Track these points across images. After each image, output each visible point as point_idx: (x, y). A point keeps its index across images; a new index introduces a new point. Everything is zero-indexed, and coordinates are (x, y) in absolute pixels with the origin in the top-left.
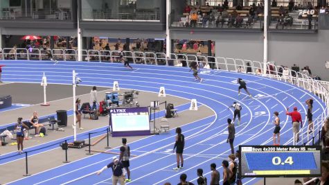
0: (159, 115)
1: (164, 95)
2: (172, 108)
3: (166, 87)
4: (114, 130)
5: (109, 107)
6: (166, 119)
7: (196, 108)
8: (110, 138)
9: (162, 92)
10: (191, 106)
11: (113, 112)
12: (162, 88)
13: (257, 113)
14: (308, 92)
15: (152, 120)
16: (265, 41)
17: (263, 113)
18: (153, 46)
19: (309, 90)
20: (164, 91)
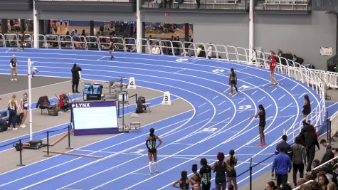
0: (129, 110)
1: (135, 87)
2: (144, 101)
3: (136, 77)
4: (76, 128)
5: (70, 101)
6: (137, 115)
7: (169, 102)
8: (72, 136)
9: (132, 84)
10: (164, 99)
11: (75, 107)
12: (132, 79)
13: (241, 107)
14: (300, 82)
15: (121, 116)
16: (251, 23)
17: (249, 107)
18: (121, 31)
19: (302, 80)
20: (134, 83)
